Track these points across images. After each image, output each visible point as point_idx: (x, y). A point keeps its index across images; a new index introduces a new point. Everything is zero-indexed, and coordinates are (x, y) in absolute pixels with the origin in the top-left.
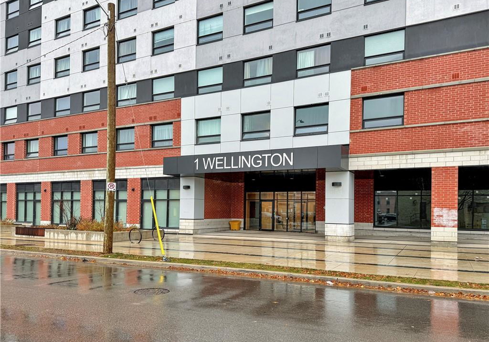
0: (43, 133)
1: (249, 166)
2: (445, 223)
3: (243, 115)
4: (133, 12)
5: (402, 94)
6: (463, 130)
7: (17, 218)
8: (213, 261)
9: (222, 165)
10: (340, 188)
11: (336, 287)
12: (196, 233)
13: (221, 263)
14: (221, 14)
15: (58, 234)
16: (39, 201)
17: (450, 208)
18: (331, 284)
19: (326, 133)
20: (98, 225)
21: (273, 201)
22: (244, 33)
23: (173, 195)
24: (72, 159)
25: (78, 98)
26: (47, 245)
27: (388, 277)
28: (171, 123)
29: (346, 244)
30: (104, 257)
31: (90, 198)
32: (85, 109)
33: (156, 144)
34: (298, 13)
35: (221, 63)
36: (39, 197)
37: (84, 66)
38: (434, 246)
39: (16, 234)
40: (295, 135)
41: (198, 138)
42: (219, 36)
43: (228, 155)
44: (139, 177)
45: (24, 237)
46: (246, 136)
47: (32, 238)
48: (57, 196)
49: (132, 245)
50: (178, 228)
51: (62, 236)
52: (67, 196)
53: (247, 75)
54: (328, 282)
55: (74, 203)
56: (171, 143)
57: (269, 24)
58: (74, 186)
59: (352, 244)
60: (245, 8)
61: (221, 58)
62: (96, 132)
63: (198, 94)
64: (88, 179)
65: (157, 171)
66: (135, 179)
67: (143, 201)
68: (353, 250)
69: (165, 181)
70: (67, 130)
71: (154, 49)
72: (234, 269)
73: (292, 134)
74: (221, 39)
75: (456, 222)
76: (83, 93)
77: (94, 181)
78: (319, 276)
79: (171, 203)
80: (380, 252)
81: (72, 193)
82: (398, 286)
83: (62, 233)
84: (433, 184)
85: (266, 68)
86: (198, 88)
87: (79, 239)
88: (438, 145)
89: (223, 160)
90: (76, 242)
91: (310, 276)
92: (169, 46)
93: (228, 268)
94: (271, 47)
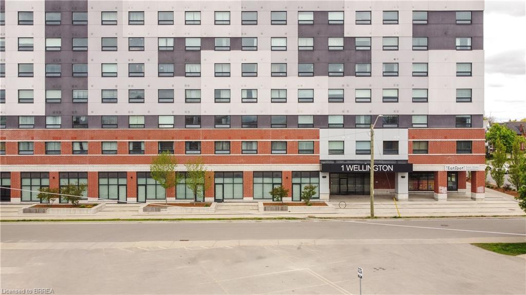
0: (205, 138)
2: (443, 192)
4: (282, 74)
5: (427, 141)
6: (448, 158)
9: (357, 169)
10: (405, 179)
14: (343, 90)
17: (445, 186)
22: (356, 102)
23: (314, 180)
24: (235, 157)
28: (312, 141)
31: (252, 182)
34: (383, 98)
35: (343, 114)
37: (242, 99)
41: (329, 150)
44: (291, 170)
57: (369, 100)
60: (356, 90)
61: (343, 111)
62: (255, 141)
63: (329, 127)
64: (250, 171)
66: (288, 172)
67: (293, 184)
69: (309, 173)
70: (229, 138)
71: (299, 99)
73: (383, 153)
74: (343, 102)
75: (447, 192)
76: (242, 116)
81: (233, 179)
84: (439, 178)
86: (329, 124)
88: (440, 163)
92: (309, 99)
94: (370, 111)
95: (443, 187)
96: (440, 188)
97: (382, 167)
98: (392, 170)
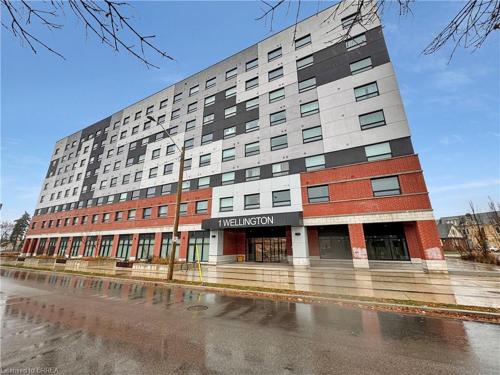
0: (139, 206)
1: (249, 224)
2: (360, 257)
3: (245, 196)
4: (192, 147)
5: (327, 185)
6: (361, 204)
7: (117, 255)
8: (230, 285)
9: (234, 224)
10: (300, 236)
11: (304, 302)
12: (218, 265)
13: (235, 287)
14: (234, 148)
15: (140, 266)
16: (131, 245)
17: (362, 247)
18: (301, 300)
19: (290, 205)
20: (164, 260)
21: (262, 243)
22: (246, 156)
23: (206, 241)
24: (152, 221)
25: (159, 188)
26: (133, 274)
27: (333, 294)
28: (207, 200)
29: (306, 271)
30: (168, 282)
31: (160, 243)
32: (163, 194)
33: (198, 212)
34: (271, 147)
35: (234, 170)
36: (131, 242)
37: (164, 172)
38: (356, 271)
39: (116, 266)
40: (273, 207)
41: (221, 208)
42: (233, 158)
43: (237, 218)
44: (188, 230)
45: (121, 268)
46: (247, 207)
47: (125, 269)
48: (141, 242)
49: (182, 273)
50: (208, 261)
51: (142, 268)
52: (147, 242)
53: (247, 176)
54: (299, 299)
55: (151, 246)
56: (206, 211)
57: (258, 152)
58: (151, 236)
59: (309, 271)
60: (246, 145)
61: (234, 168)
62: (167, 206)
63: (221, 185)
64: (160, 232)
65: (198, 227)
66: (185, 232)
67: (189, 245)
68: (309, 275)
69: (202, 233)
70: (152, 205)
71: (200, 164)
72: (244, 291)
73: (272, 206)
74: (234, 159)
75: (367, 256)
76: (162, 185)
77: (163, 233)
78: (293, 295)
79: (205, 246)
80: (326, 276)
81: (150, 240)
82: (340, 301)
83: (143, 265)
84: (350, 234)
85: (257, 172)
86: (222, 182)
87: (152, 269)
88: (350, 212)
89: (234, 221)
90: (150, 271)
91: (288, 295)
92: (208, 162)
93: (240, 290)
94: (259, 163)
95: (359, 249)
96: (354, 249)
97: (260, 219)
98: (272, 222)
